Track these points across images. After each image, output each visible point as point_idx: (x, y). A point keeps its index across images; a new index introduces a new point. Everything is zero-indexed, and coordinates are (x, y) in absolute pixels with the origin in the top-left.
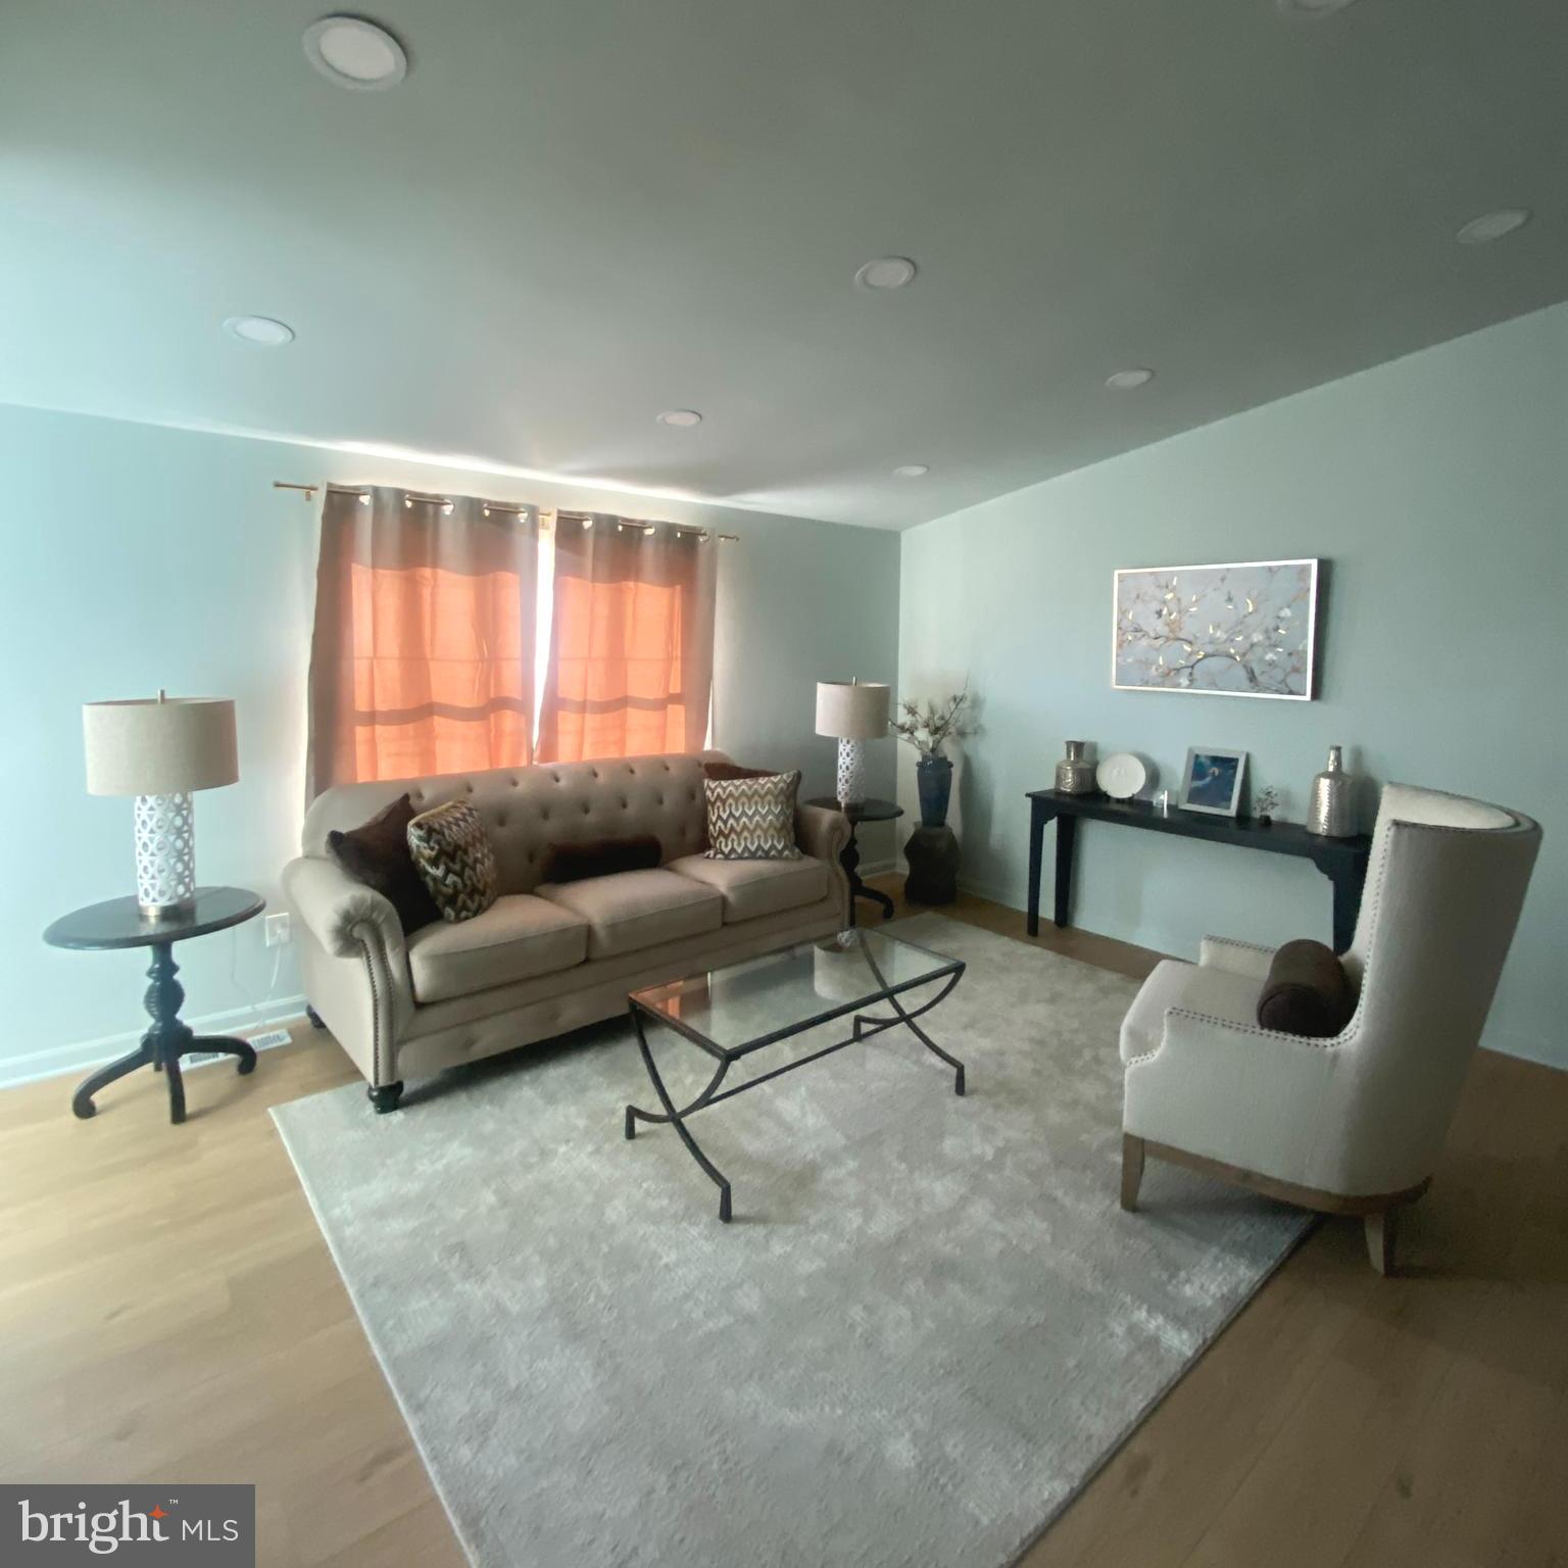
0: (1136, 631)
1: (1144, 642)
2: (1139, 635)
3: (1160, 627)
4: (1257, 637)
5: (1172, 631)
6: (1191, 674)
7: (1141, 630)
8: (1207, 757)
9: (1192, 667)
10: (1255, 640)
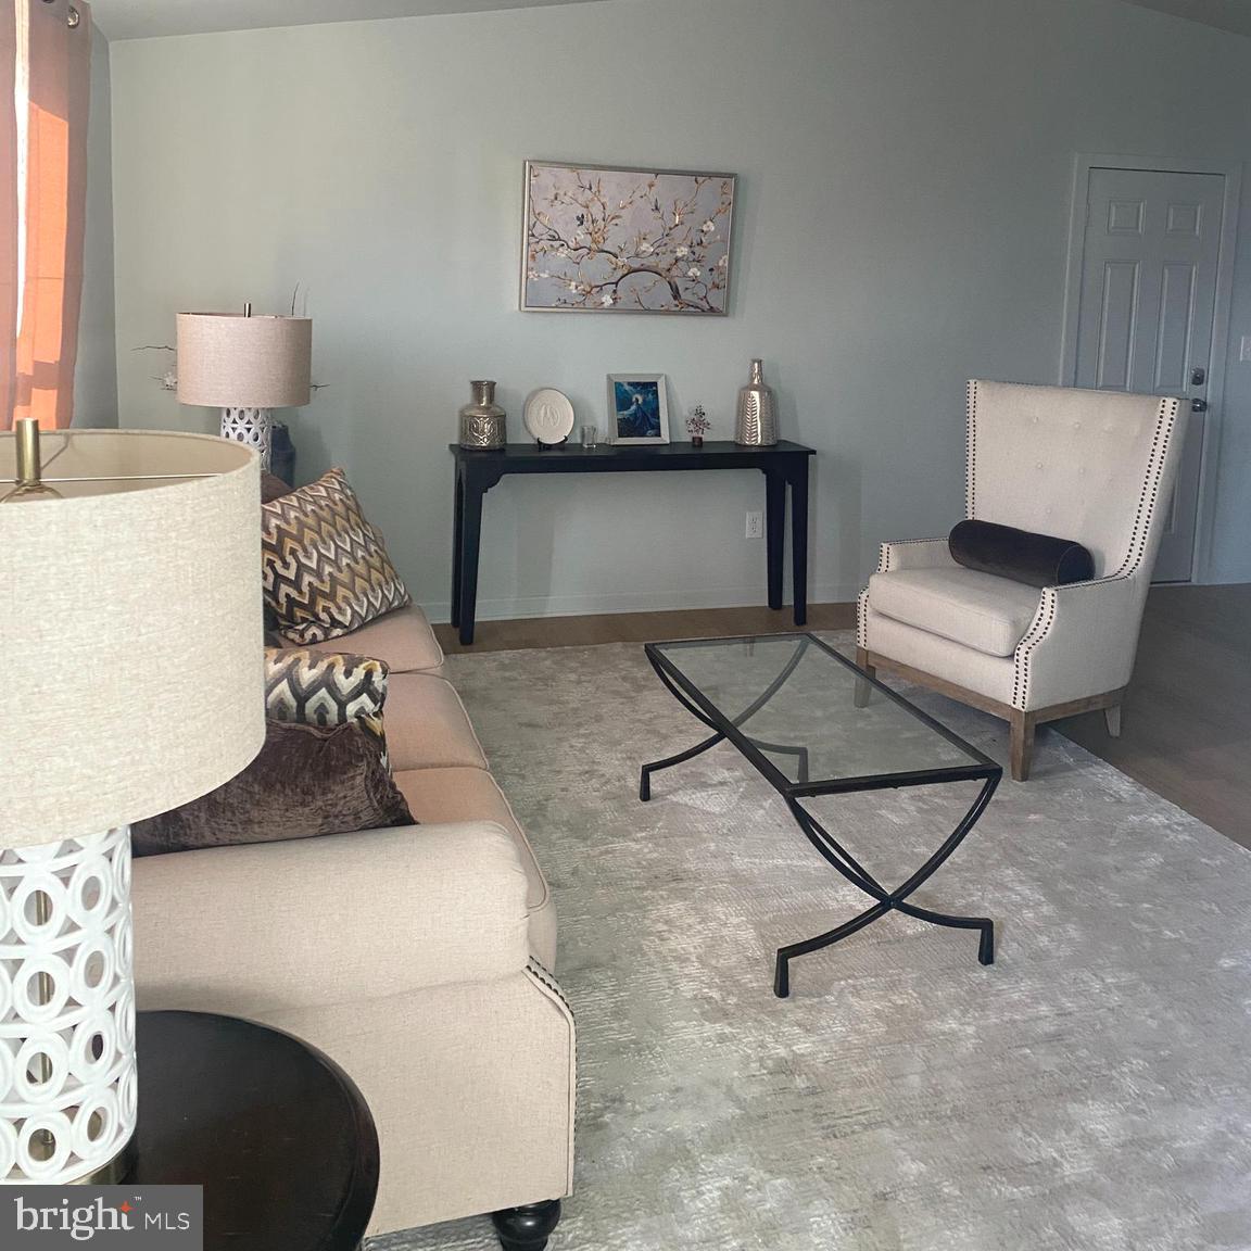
0: (553, 239)
1: (563, 253)
2: (556, 244)
3: (581, 236)
4: (683, 251)
5: (594, 241)
6: (615, 291)
7: (559, 239)
8: (630, 384)
9: (617, 283)
10: (679, 255)
